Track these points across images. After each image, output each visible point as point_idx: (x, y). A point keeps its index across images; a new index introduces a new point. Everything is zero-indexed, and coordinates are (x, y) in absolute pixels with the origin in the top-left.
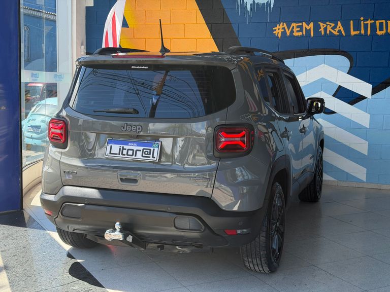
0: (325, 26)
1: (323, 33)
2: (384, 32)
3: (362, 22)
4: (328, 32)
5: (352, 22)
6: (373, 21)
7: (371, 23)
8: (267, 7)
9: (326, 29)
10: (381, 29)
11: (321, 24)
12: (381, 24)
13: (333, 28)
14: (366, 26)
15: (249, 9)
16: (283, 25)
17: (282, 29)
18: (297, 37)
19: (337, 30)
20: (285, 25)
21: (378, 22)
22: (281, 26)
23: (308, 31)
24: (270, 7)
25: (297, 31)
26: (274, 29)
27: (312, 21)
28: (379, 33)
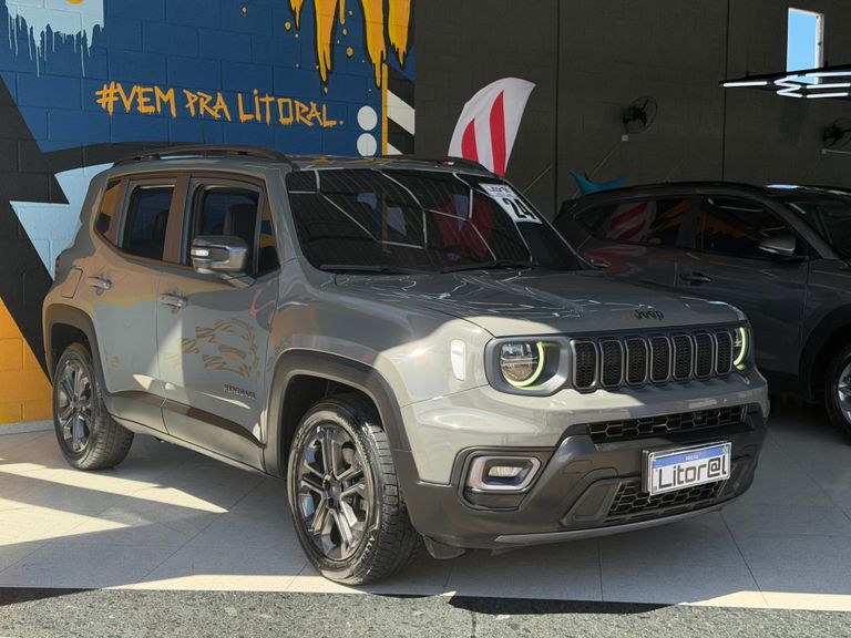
0: (196, 98)
1: (193, 113)
2: (291, 120)
3: (256, 98)
4: (202, 112)
5: (240, 95)
6: (272, 99)
7: (270, 103)
8: (78, 45)
9: (197, 105)
10: (286, 115)
11: (189, 95)
12: (285, 105)
13: (212, 104)
14: (263, 105)
15: (38, 44)
16: (116, 87)
17: (115, 95)
18: (146, 115)
19: (217, 107)
20: (120, 89)
21: (280, 101)
22: (112, 90)
23: (166, 106)
24: (85, 45)
25: (146, 104)
26: (97, 93)
27: (171, 87)
28: (283, 121)
